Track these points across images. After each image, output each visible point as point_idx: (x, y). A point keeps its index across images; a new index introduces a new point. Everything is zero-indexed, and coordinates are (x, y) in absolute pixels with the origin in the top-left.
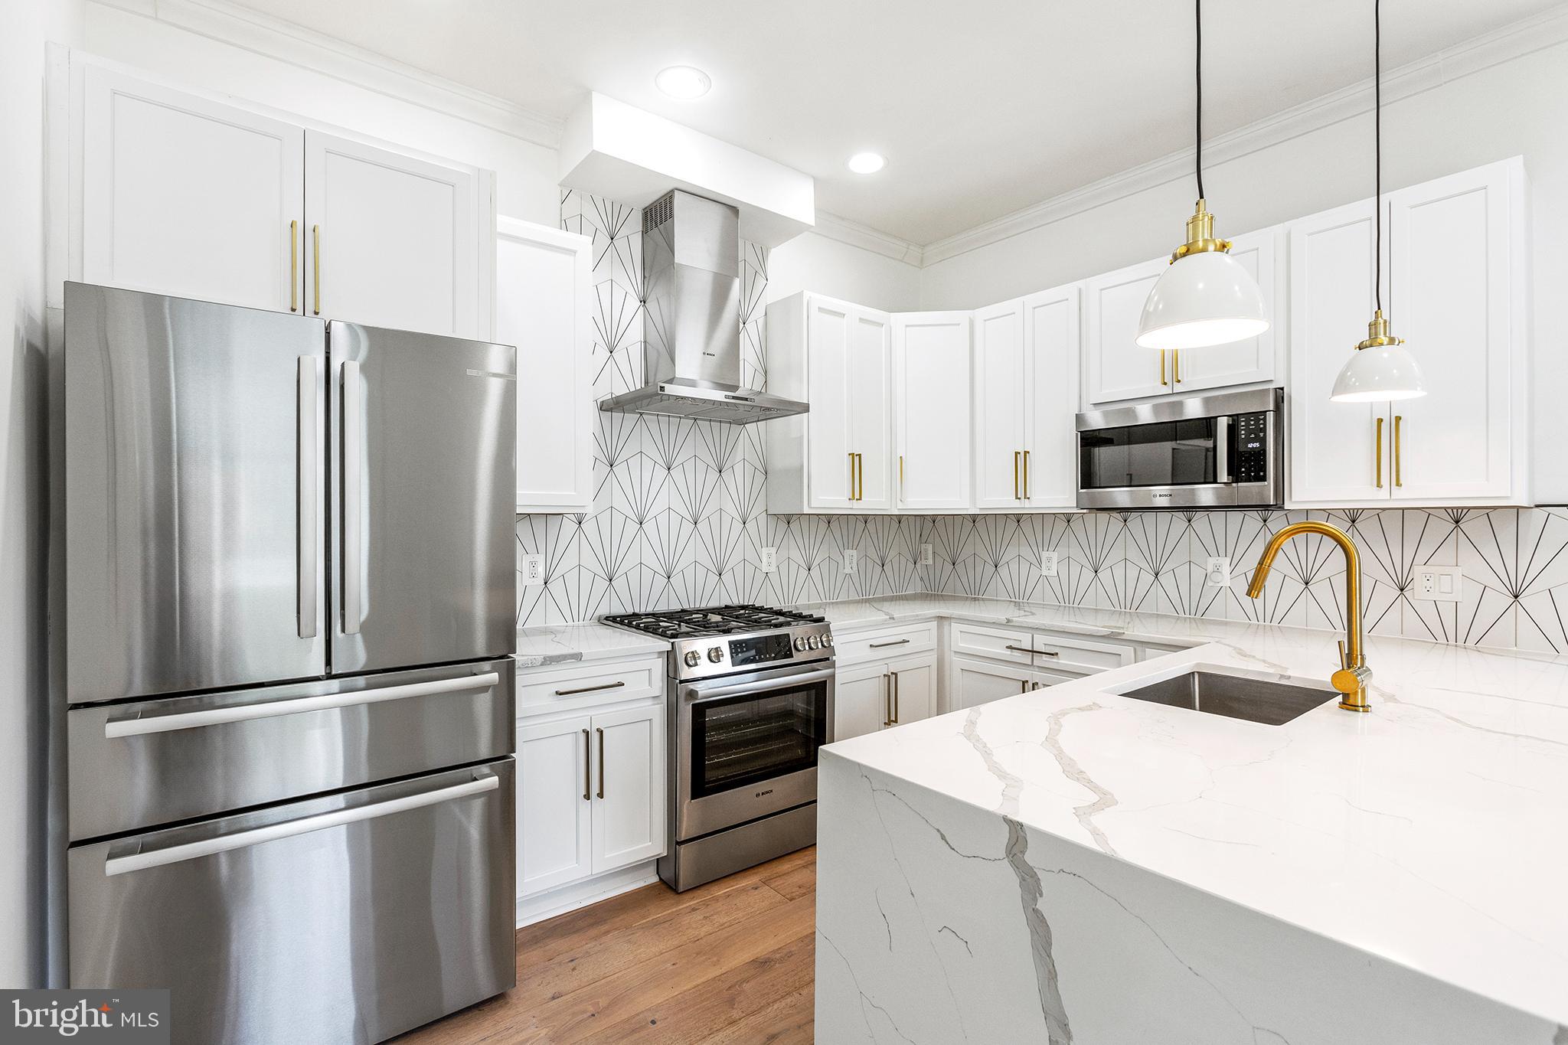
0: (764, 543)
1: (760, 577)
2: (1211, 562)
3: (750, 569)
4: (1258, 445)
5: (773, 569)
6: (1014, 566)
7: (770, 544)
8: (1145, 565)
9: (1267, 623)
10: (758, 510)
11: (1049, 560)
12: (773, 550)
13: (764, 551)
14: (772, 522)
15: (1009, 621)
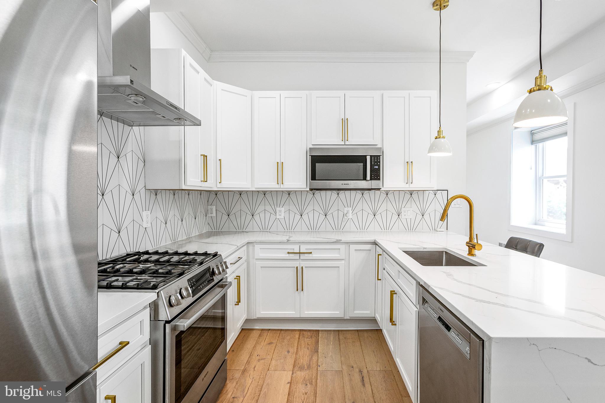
0: (144, 209)
1: (142, 230)
2: (346, 209)
3: (137, 226)
4: (377, 167)
5: (149, 225)
6: (262, 215)
7: (147, 209)
8: (322, 212)
9: (363, 230)
10: (141, 186)
11: (280, 211)
12: (149, 212)
13: (145, 214)
14: (148, 193)
15: (288, 240)
